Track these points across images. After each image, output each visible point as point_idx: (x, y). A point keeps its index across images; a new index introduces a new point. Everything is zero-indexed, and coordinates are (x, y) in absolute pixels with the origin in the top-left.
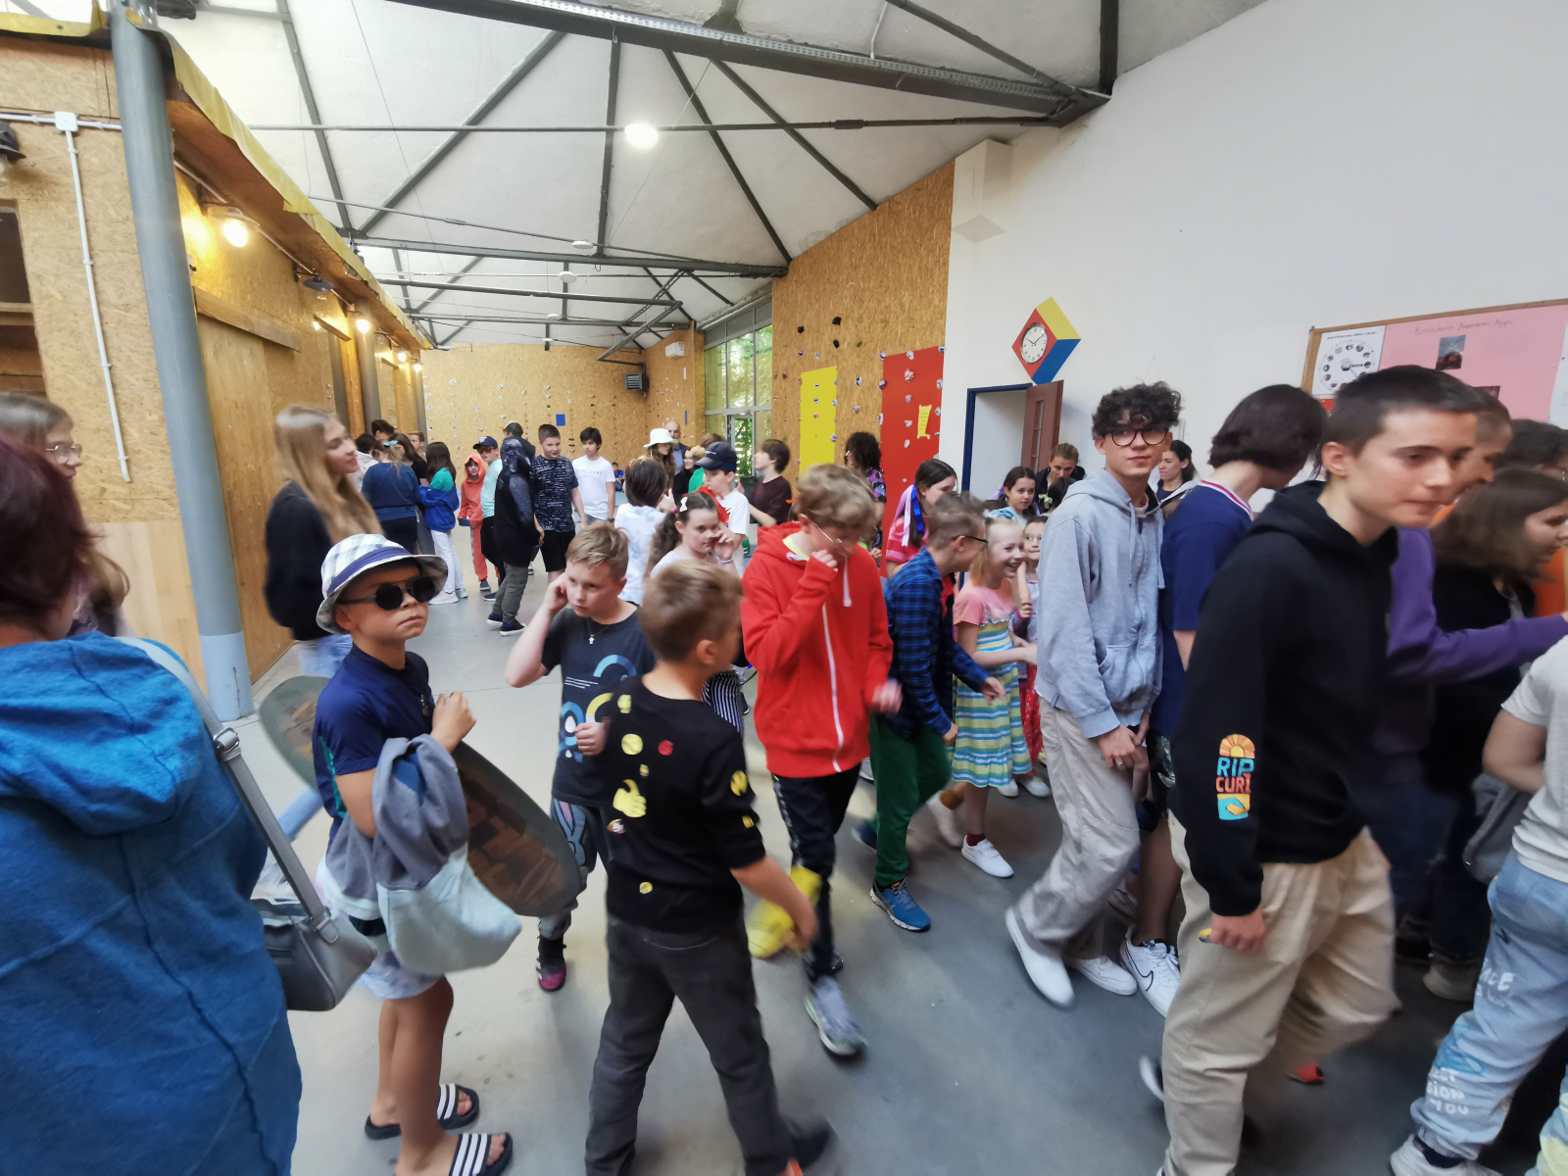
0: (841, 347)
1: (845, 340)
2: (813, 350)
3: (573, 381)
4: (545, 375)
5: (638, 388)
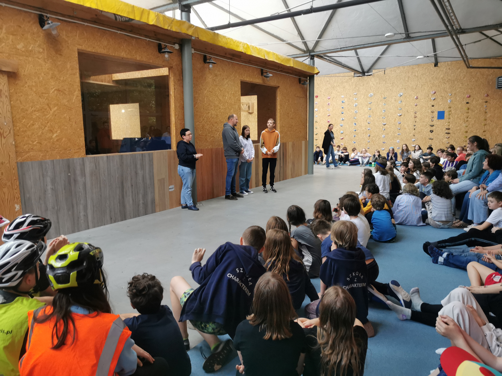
3: (454, 86)
4: (432, 84)
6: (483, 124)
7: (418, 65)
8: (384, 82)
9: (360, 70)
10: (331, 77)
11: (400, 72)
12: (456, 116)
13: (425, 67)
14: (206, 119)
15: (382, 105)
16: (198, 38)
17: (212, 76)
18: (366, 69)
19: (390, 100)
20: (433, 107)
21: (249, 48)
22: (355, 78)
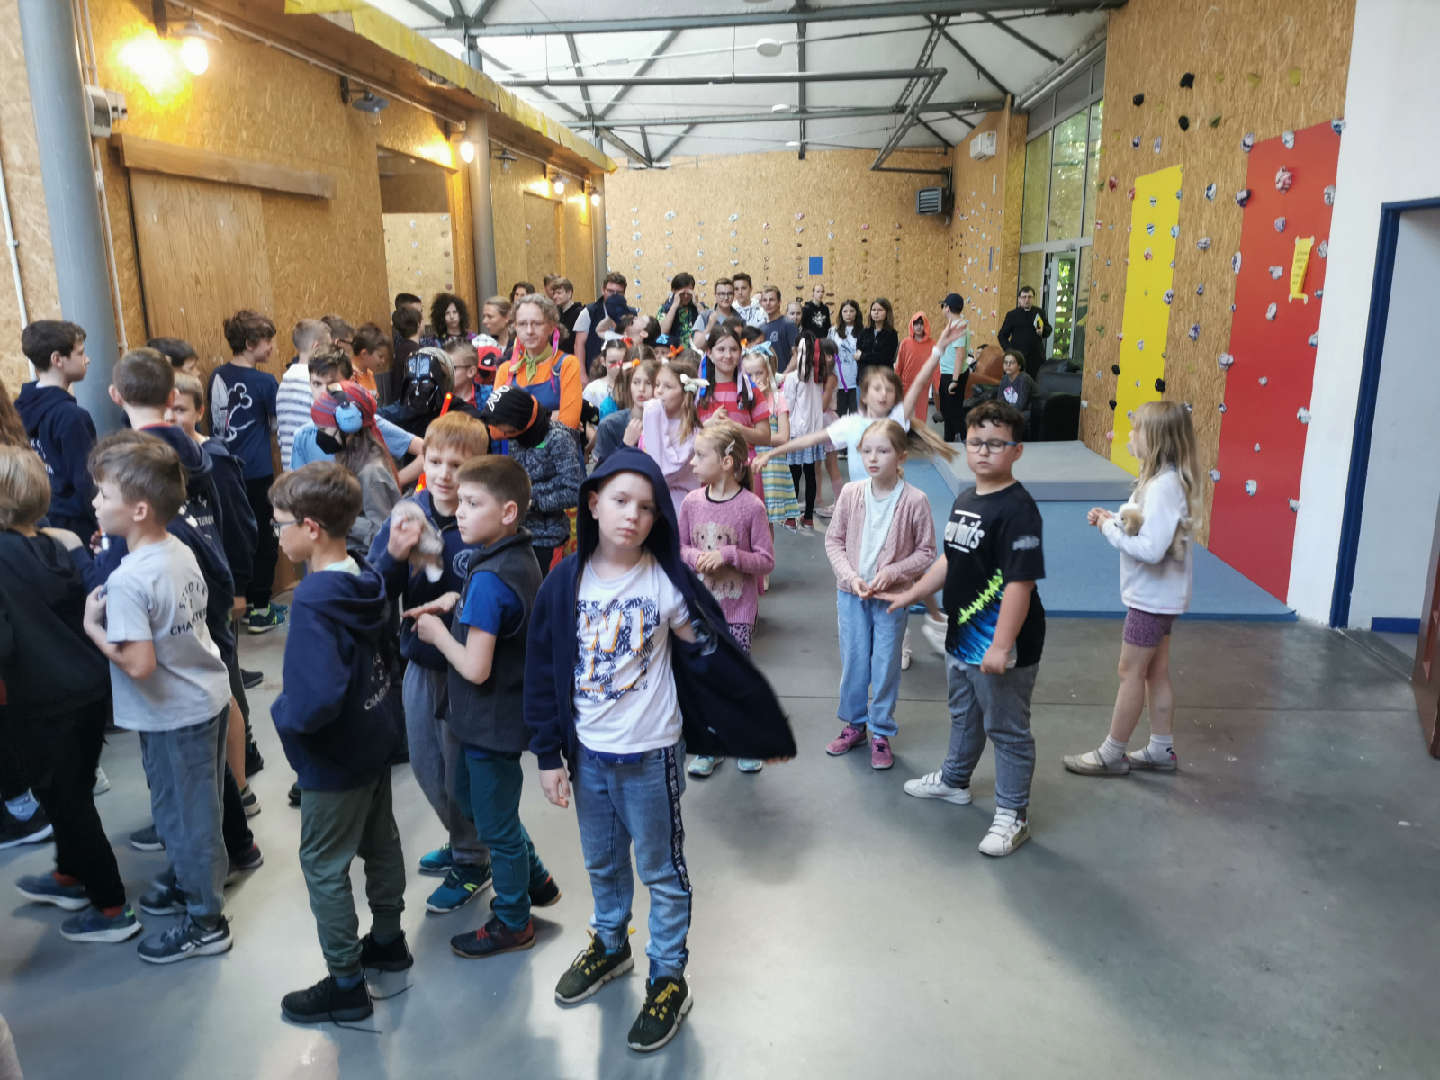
0: (1190, 129)
1: (1197, 114)
2: (1154, 135)
3: (838, 205)
4: (797, 198)
5: (936, 211)
7: (767, 153)
8: (697, 188)
9: (644, 155)
11: (729, 165)
12: (844, 268)
13: (780, 160)
15: (696, 240)
19: (713, 230)
20: (800, 248)
22: (632, 172)
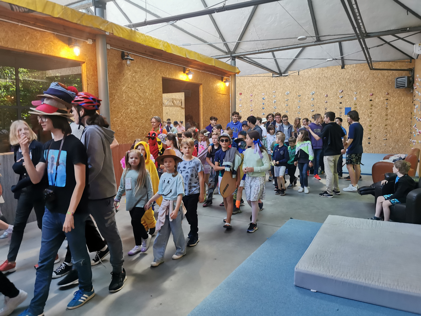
3: (359, 86)
4: (340, 84)
5: (405, 86)
6: (384, 119)
7: (327, 67)
8: (298, 82)
9: (278, 71)
10: (253, 77)
11: (312, 73)
12: (361, 112)
13: (333, 69)
14: (125, 115)
15: (297, 102)
16: (113, 34)
17: (131, 72)
18: (283, 70)
19: (304, 98)
20: (341, 104)
21: (169, 46)
22: (274, 78)
